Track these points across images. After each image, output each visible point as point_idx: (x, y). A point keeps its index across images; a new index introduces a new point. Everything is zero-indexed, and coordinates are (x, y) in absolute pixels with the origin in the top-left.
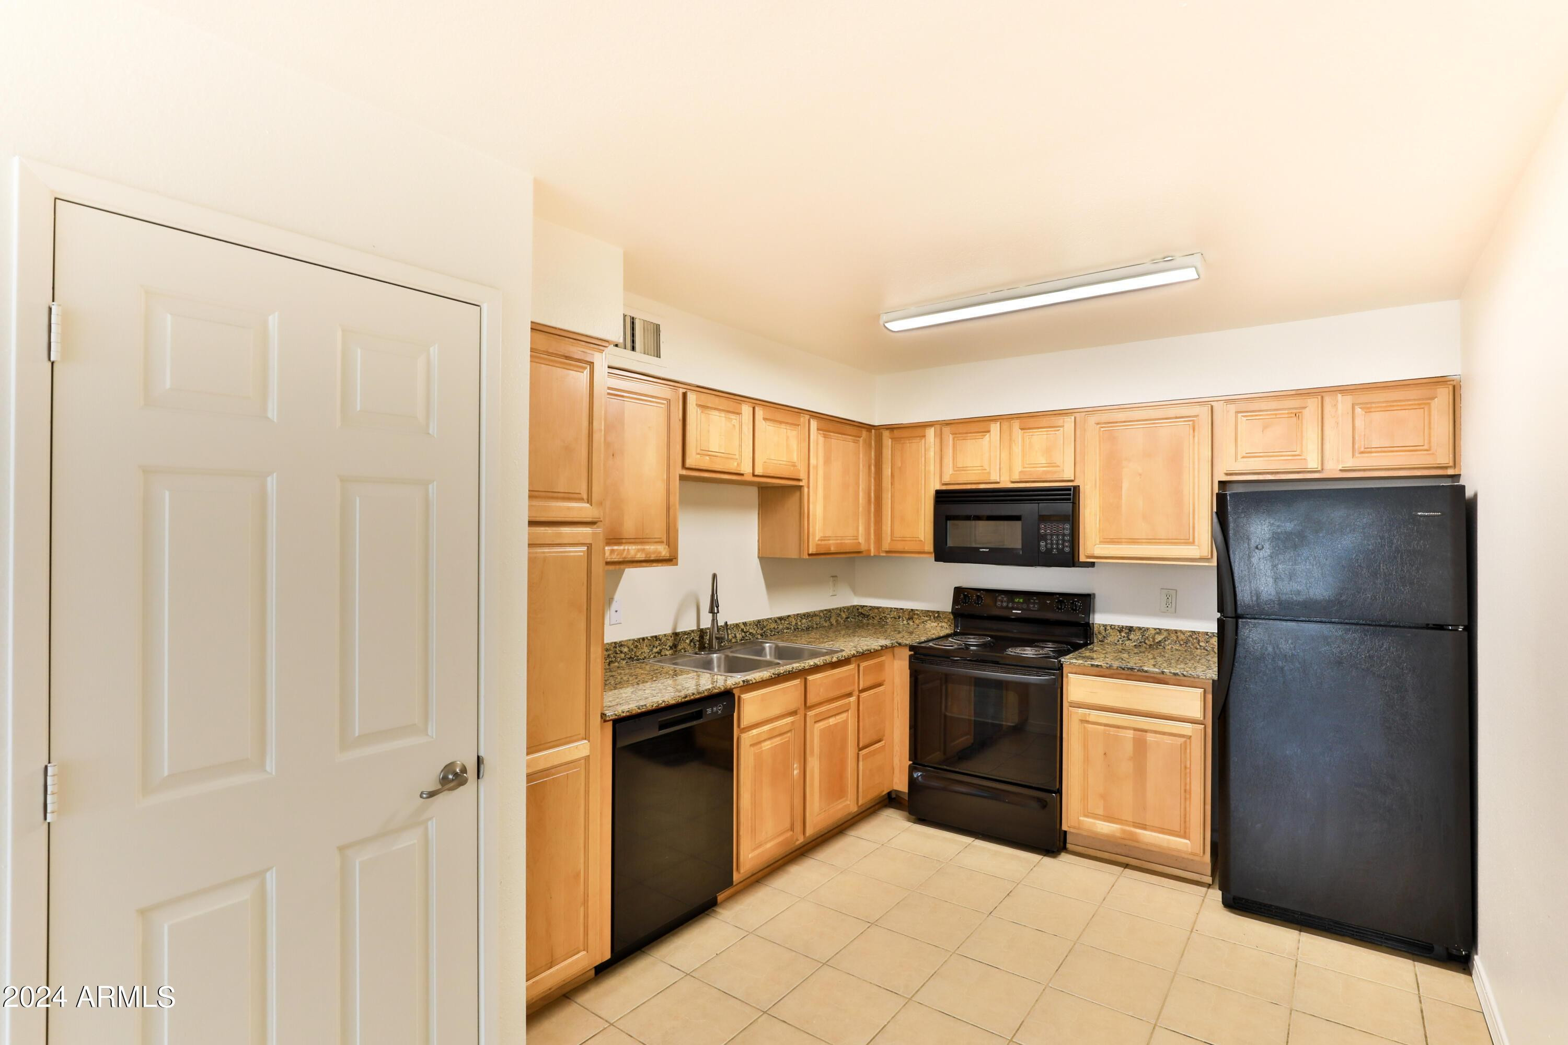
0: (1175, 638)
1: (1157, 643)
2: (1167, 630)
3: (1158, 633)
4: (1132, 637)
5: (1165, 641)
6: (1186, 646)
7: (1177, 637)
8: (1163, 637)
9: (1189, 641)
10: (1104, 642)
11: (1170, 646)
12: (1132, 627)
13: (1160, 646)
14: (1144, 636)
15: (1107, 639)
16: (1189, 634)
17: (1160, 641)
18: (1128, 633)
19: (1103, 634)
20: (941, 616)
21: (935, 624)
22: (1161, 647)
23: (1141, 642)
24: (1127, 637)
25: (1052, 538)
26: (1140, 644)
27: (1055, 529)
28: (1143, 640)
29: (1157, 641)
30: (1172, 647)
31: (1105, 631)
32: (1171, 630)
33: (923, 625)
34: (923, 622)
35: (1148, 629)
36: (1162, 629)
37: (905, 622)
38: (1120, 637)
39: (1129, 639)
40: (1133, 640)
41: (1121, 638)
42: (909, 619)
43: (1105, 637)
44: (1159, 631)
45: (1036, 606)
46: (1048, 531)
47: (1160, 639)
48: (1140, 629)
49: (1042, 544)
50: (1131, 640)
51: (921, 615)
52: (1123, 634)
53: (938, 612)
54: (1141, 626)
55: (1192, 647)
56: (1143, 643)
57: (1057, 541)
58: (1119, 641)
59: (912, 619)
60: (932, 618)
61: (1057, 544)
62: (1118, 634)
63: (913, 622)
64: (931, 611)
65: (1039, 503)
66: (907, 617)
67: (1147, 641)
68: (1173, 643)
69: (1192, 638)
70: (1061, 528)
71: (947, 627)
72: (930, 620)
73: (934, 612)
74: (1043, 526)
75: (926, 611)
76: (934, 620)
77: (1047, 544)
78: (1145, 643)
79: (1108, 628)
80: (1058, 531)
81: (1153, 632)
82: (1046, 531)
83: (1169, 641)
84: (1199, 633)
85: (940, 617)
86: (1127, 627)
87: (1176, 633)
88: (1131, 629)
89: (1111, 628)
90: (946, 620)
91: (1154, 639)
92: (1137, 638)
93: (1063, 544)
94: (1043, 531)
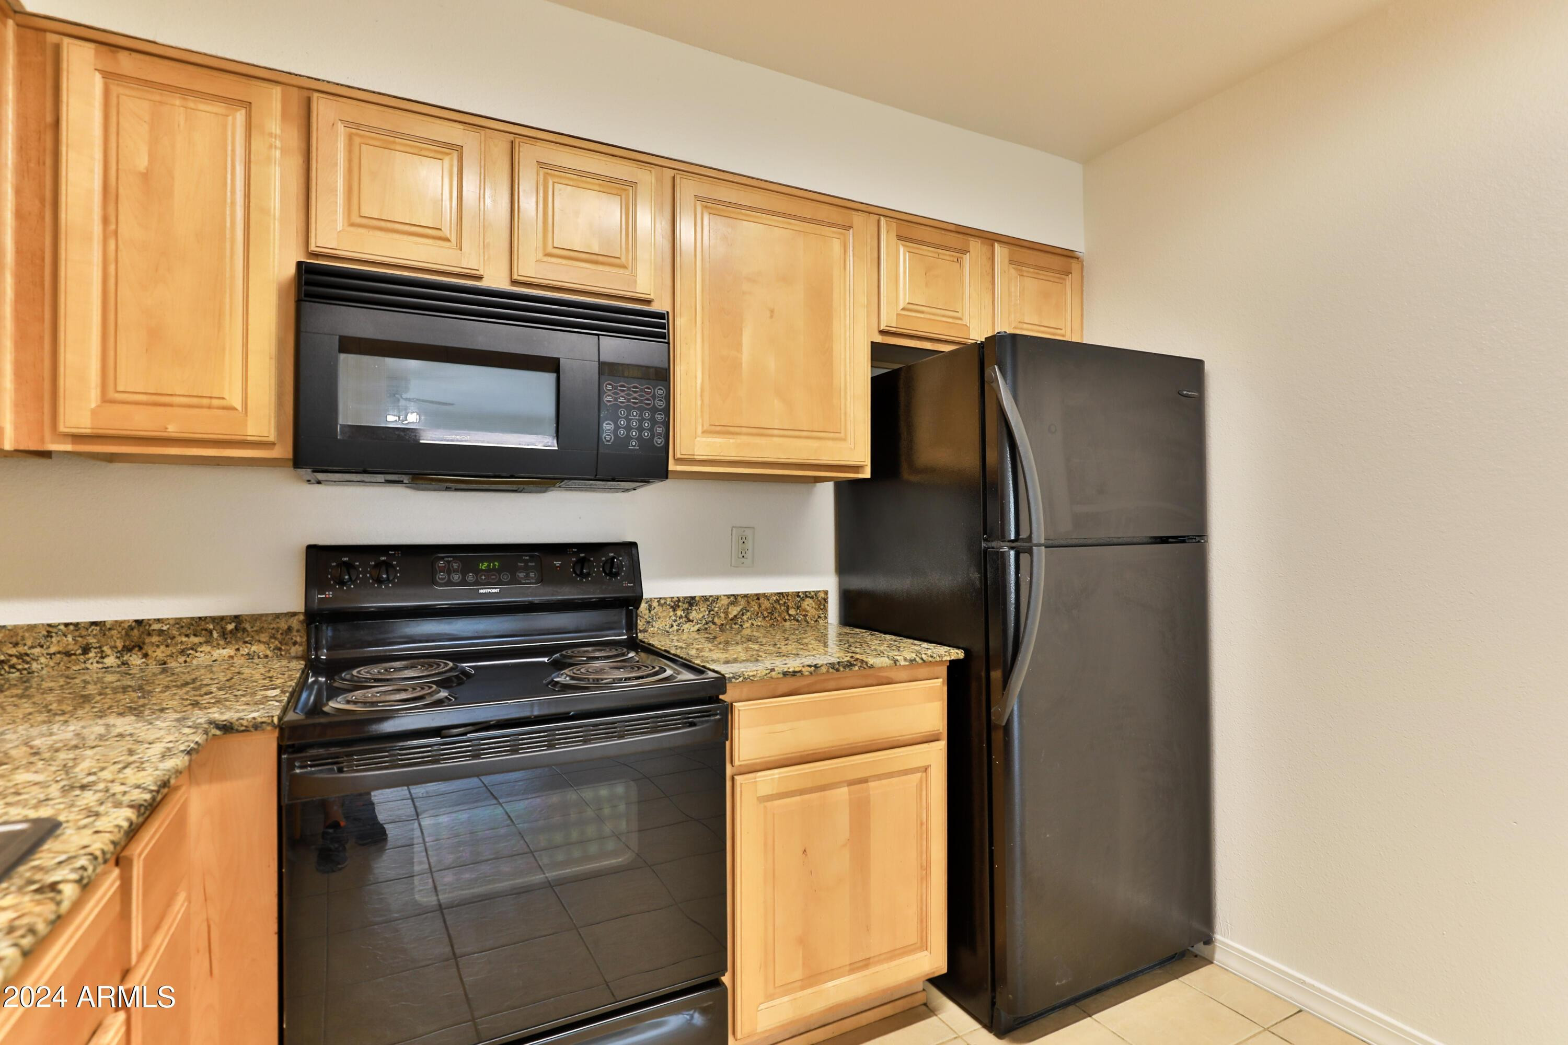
0: (756, 608)
1: (732, 620)
2: (746, 596)
3: (732, 603)
4: (694, 615)
5: (743, 615)
6: (771, 619)
7: (760, 606)
8: (739, 608)
9: (776, 609)
10: (647, 631)
11: (750, 622)
12: (693, 598)
13: (735, 624)
14: (713, 610)
15: (652, 626)
16: (775, 598)
17: (735, 616)
18: (688, 609)
19: (646, 617)
20: (248, 626)
21: (228, 652)
22: (737, 626)
23: (707, 623)
24: (686, 616)
25: (629, 414)
26: (706, 626)
27: (635, 395)
28: (710, 619)
29: (731, 616)
30: (752, 624)
31: (650, 611)
32: (751, 595)
33: (182, 659)
34: (182, 652)
35: (718, 598)
36: (738, 595)
37: (111, 661)
38: (674, 618)
39: (690, 621)
40: (695, 621)
41: (675, 621)
42: (128, 649)
43: (648, 622)
44: (734, 599)
45: (532, 575)
46: (622, 399)
47: (735, 613)
48: (705, 599)
49: (607, 426)
50: (692, 621)
51: (175, 632)
52: (679, 613)
53: (236, 617)
54: (707, 594)
55: (779, 619)
56: (711, 624)
57: (641, 421)
58: (672, 626)
59: (141, 648)
60: (215, 635)
61: (640, 429)
62: (672, 614)
63: (146, 656)
64: (213, 619)
65: (598, 335)
66: (120, 645)
67: (716, 620)
68: (753, 617)
69: (779, 604)
70: (648, 393)
71: (268, 652)
72: (207, 642)
73: (222, 618)
74: (610, 387)
75: (192, 618)
76: (222, 642)
77: (617, 427)
78: (714, 623)
79: (655, 604)
80: (641, 401)
81: (725, 601)
82: (616, 399)
83: (749, 614)
84: (788, 594)
85: (244, 630)
86: (685, 598)
87: (758, 599)
88: (691, 602)
89: (660, 604)
90: (264, 637)
91: (726, 613)
92: (701, 616)
93: (651, 430)
94: (609, 398)
